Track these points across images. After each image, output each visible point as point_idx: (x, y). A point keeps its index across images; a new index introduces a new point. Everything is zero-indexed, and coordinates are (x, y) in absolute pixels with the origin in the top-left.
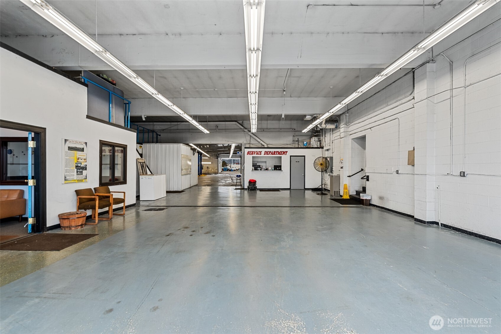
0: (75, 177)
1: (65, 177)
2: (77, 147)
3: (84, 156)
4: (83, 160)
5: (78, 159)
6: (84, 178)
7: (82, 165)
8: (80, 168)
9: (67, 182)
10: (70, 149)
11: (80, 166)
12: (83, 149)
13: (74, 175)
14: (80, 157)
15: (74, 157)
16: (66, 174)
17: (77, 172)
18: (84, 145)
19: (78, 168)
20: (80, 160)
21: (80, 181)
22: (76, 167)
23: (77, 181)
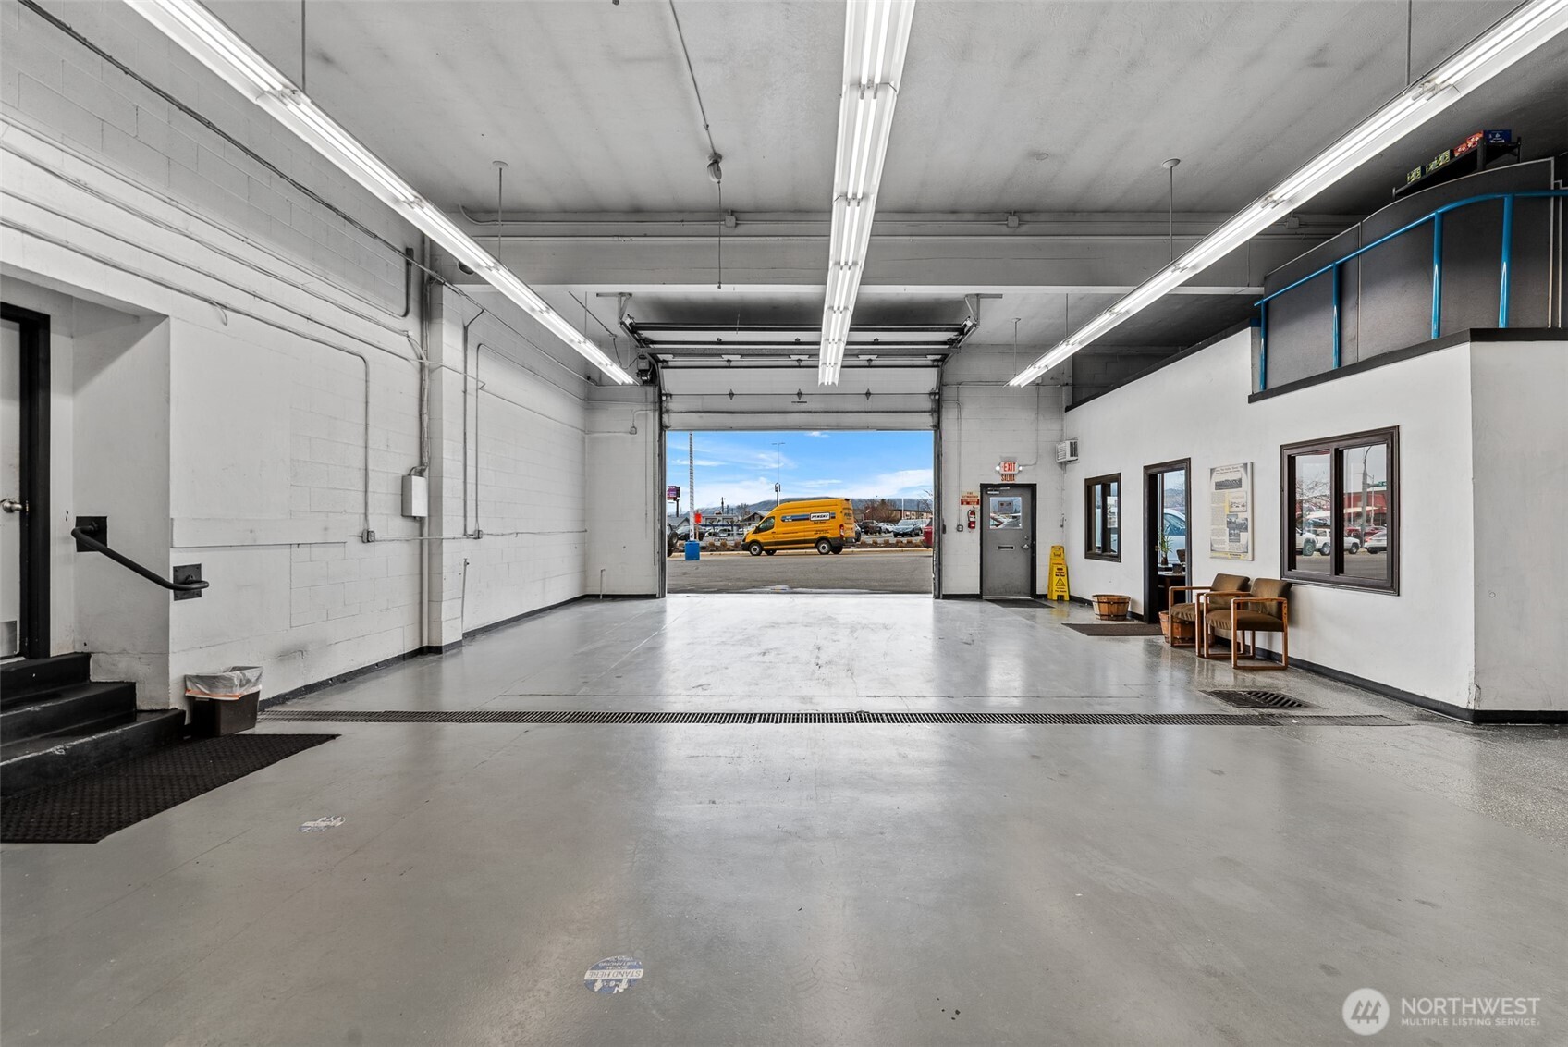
0: (1227, 546)
1: (1212, 545)
2: (1230, 479)
3: (1241, 497)
4: (1240, 509)
5: (1231, 506)
6: (1242, 550)
7: (1239, 520)
8: (1234, 526)
9: (1214, 554)
10: (1220, 486)
11: (1235, 522)
12: (1240, 480)
13: (1223, 542)
14: (1234, 501)
15: (1224, 502)
16: (1213, 538)
17: (1230, 535)
18: (1242, 470)
19: (1231, 525)
20: (1234, 509)
21: (1235, 556)
22: (1229, 523)
23: (1229, 556)
